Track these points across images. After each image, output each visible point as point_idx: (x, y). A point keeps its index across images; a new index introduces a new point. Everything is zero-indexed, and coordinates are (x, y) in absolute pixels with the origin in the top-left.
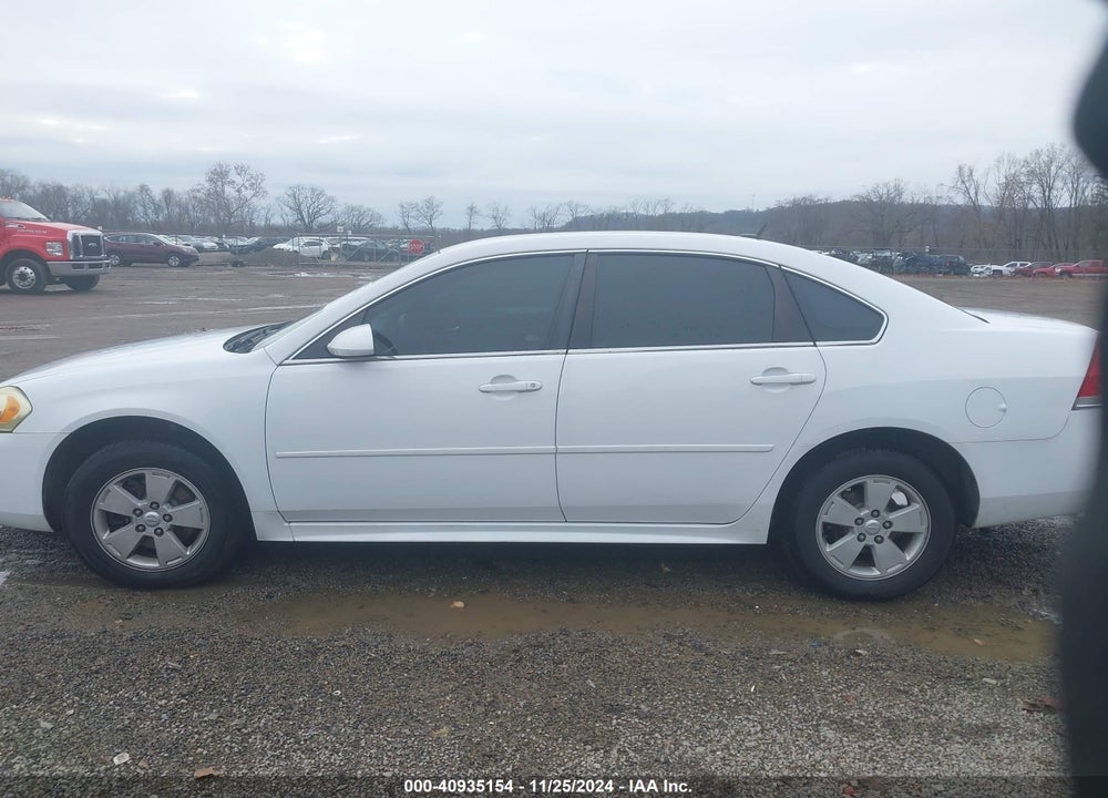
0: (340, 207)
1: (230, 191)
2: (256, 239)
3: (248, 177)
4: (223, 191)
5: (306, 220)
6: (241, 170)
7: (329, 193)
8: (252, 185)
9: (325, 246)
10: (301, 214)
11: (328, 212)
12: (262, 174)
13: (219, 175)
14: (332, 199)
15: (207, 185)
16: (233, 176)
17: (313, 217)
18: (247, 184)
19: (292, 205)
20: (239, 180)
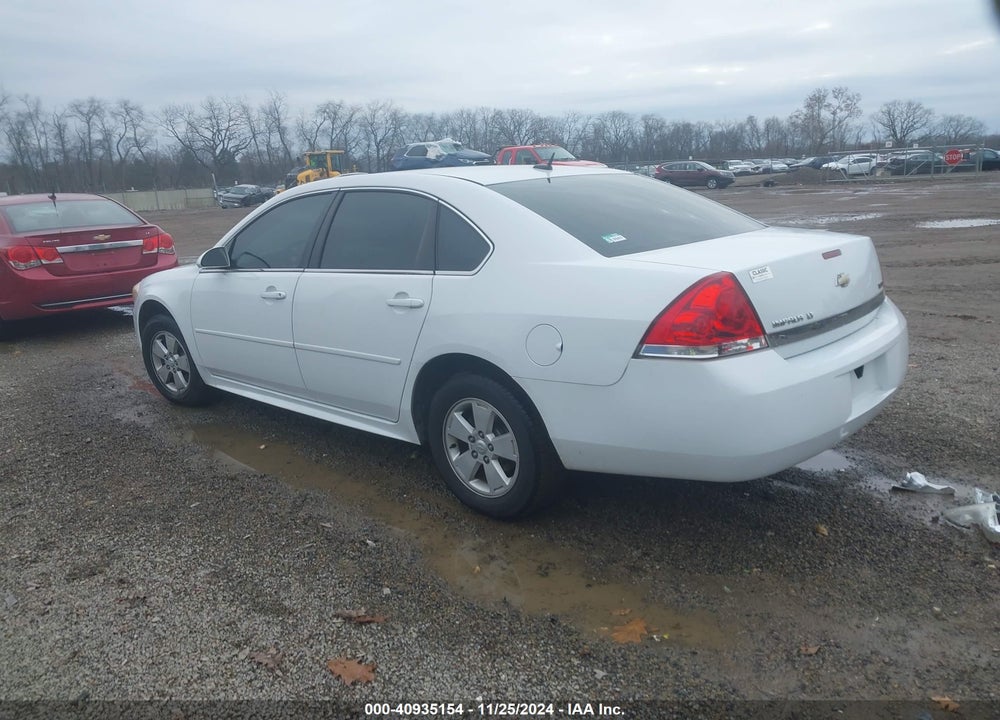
0: (937, 119)
1: (825, 114)
2: (812, 159)
3: (845, 98)
4: (819, 115)
5: (899, 136)
6: (838, 93)
7: (926, 106)
8: (847, 106)
9: (874, 162)
10: (894, 130)
11: (924, 125)
12: (858, 95)
13: (817, 100)
14: (929, 112)
15: (805, 111)
16: (830, 100)
17: (906, 131)
18: (843, 106)
19: (886, 121)
20: (835, 103)
